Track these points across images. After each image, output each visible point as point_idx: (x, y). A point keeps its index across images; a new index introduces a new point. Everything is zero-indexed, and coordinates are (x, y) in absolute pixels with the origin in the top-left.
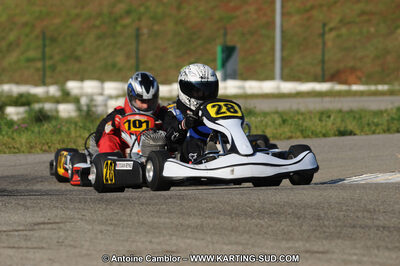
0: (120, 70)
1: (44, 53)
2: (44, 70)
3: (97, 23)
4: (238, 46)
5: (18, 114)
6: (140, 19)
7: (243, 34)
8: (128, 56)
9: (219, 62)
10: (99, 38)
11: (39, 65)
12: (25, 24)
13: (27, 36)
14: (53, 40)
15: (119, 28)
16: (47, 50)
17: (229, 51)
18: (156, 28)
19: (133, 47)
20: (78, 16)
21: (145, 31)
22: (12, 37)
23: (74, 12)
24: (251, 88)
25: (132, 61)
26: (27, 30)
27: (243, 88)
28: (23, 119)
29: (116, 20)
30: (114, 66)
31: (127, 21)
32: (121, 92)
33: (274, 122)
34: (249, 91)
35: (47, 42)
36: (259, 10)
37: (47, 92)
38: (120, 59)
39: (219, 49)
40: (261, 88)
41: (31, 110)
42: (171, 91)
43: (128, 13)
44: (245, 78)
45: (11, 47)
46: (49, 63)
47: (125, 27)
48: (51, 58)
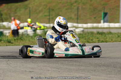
0: (73, 19)
1: (49, 14)
2: (49, 19)
3: (66, 5)
4: (109, 13)
5: (40, 32)
6: (79, 4)
7: (110, 9)
8: (75, 15)
9: (102, 17)
10: (67, 9)
11: (48, 17)
12: (44, 5)
13: (45, 8)
14: (53, 10)
15: (73, 7)
16: (51, 13)
17: (105, 14)
18: (84, 7)
19: (76, 12)
20: (60, 3)
21: (80, 8)
22: (40, 9)
23: (59, 1)
24: (112, 25)
25: (76, 17)
26: (45, 7)
27: (109, 25)
28: (42, 34)
29: (72, 4)
30: (71, 18)
31: (75, 4)
32: (72, 26)
33: (115, 36)
34: (111, 26)
35: (51, 11)
36: (115, 2)
37: (50, 26)
38: (73, 16)
39: (102, 14)
40: (114, 25)
41: (44, 31)
42: (87, 26)
43: (76, 2)
44: (110, 22)
45: (40, 12)
46: (51, 17)
47: (75, 6)
48: (52, 15)
